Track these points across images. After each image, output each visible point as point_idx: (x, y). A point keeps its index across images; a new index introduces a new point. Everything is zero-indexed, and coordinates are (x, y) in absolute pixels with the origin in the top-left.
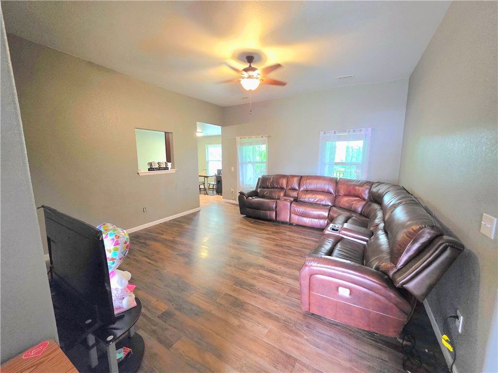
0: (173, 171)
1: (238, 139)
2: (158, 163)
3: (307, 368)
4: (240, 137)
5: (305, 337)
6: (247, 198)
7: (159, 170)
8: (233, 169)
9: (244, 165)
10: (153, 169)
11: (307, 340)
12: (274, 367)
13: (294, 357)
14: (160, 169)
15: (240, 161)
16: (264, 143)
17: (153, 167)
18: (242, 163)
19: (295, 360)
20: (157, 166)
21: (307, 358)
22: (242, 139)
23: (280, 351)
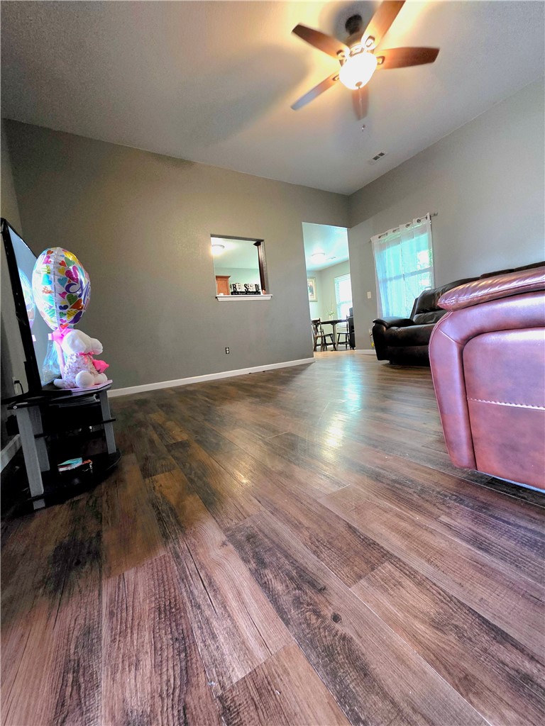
0: (268, 297)
1: (375, 239)
2: (245, 286)
3: (419, 584)
4: (378, 236)
5: (444, 519)
6: (387, 328)
7: (246, 294)
8: (369, 295)
9: (389, 282)
10: (238, 292)
11: (448, 526)
12: (315, 552)
13: (386, 547)
14: (247, 292)
15: (380, 276)
16: (422, 231)
17: (238, 290)
18: (385, 281)
19: (386, 556)
20: (243, 289)
21: (428, 561)
22: (382, 238)
23: (350, 527)
